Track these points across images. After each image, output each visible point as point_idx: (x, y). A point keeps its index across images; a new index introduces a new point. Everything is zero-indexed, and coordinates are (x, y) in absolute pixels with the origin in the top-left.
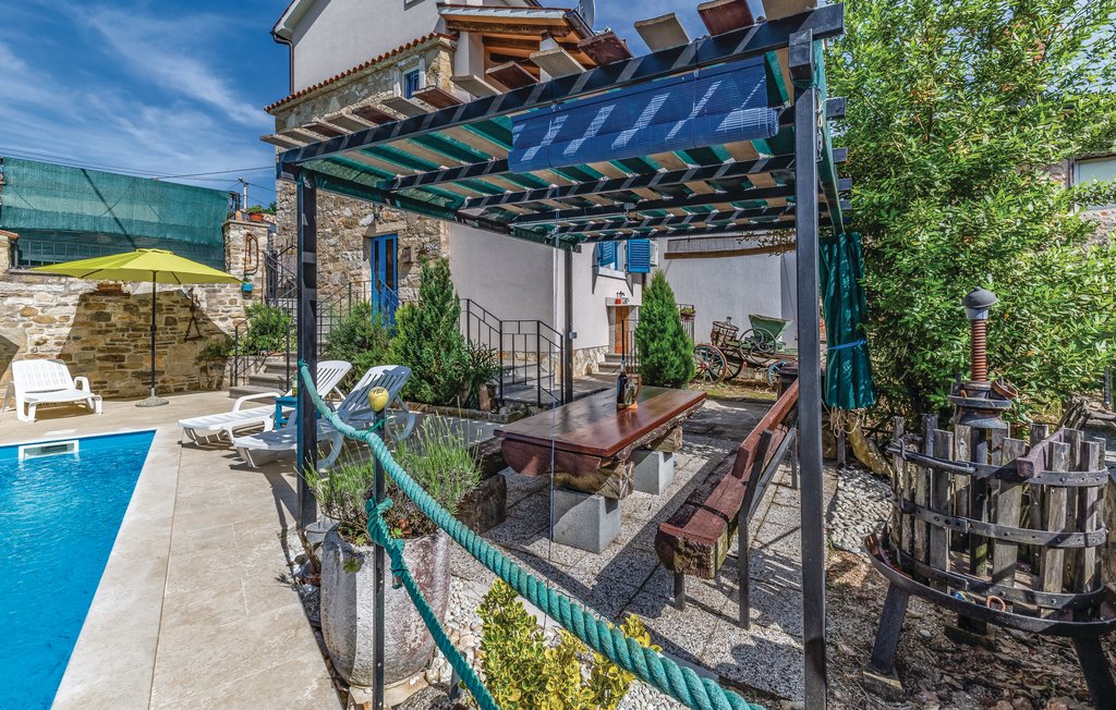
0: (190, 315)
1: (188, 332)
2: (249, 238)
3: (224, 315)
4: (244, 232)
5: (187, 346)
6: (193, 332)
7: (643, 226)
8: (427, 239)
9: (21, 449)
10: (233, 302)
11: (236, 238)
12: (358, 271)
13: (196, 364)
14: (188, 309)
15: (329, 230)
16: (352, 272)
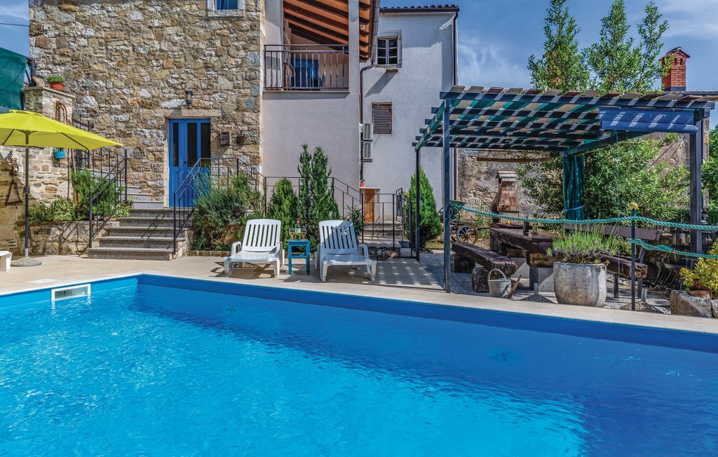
0: (9, 179)
1: (8, 196)
2: (58, 106)
3: (39, 181)
4: (55, 100)
5: (7, 209)
6: (13, 197)
7: (464, 141)
8: (246, 128)
9: (53, 291)
10: (45, 168)
11: (47, 105)
12: (159, 148)
13: (15, 229)
14: (8, 173)
15: (119, 107)
16: (150, 148)
